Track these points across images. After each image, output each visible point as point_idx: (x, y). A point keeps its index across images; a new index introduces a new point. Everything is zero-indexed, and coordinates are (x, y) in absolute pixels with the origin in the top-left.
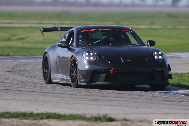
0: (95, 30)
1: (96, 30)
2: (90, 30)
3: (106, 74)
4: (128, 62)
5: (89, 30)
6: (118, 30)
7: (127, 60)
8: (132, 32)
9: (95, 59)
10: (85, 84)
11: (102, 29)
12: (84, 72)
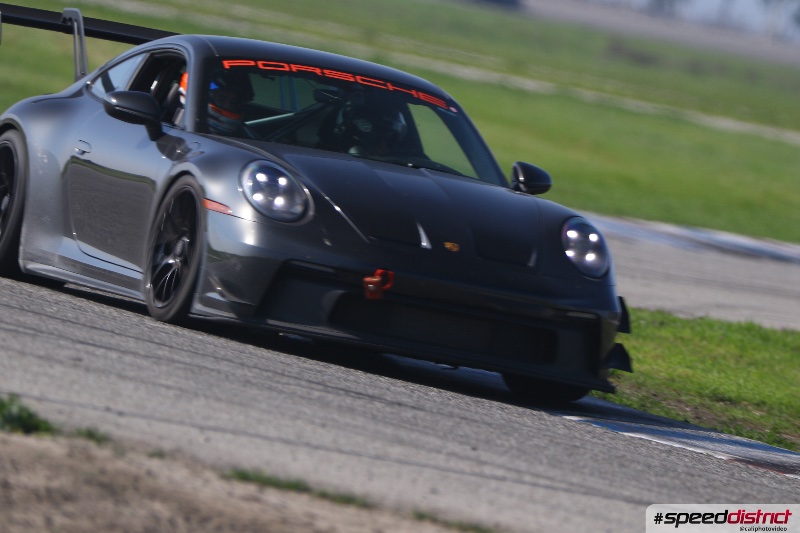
0: (287, 69)
1: (294, 68)
2: (265, 65)
3: (340, 292)
4: (449, 251)
5: (260, 63)
6: (391, 88)
7: (448, 245)
8: (453, 109)
9: (299, 209)
10: (226, 315)
11: (322, 68)
12: (233, 261)
